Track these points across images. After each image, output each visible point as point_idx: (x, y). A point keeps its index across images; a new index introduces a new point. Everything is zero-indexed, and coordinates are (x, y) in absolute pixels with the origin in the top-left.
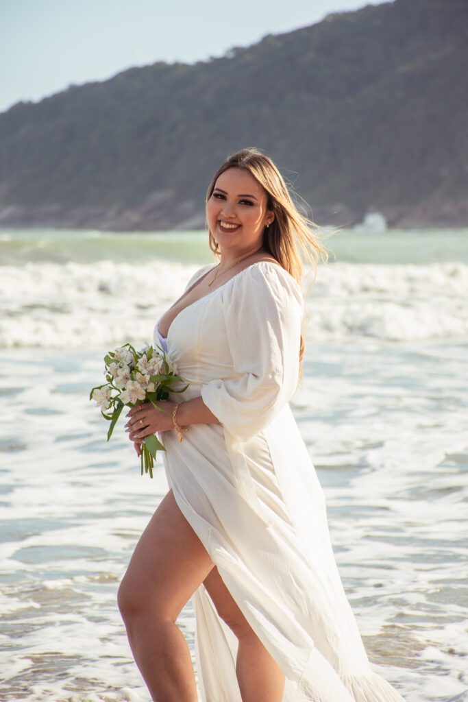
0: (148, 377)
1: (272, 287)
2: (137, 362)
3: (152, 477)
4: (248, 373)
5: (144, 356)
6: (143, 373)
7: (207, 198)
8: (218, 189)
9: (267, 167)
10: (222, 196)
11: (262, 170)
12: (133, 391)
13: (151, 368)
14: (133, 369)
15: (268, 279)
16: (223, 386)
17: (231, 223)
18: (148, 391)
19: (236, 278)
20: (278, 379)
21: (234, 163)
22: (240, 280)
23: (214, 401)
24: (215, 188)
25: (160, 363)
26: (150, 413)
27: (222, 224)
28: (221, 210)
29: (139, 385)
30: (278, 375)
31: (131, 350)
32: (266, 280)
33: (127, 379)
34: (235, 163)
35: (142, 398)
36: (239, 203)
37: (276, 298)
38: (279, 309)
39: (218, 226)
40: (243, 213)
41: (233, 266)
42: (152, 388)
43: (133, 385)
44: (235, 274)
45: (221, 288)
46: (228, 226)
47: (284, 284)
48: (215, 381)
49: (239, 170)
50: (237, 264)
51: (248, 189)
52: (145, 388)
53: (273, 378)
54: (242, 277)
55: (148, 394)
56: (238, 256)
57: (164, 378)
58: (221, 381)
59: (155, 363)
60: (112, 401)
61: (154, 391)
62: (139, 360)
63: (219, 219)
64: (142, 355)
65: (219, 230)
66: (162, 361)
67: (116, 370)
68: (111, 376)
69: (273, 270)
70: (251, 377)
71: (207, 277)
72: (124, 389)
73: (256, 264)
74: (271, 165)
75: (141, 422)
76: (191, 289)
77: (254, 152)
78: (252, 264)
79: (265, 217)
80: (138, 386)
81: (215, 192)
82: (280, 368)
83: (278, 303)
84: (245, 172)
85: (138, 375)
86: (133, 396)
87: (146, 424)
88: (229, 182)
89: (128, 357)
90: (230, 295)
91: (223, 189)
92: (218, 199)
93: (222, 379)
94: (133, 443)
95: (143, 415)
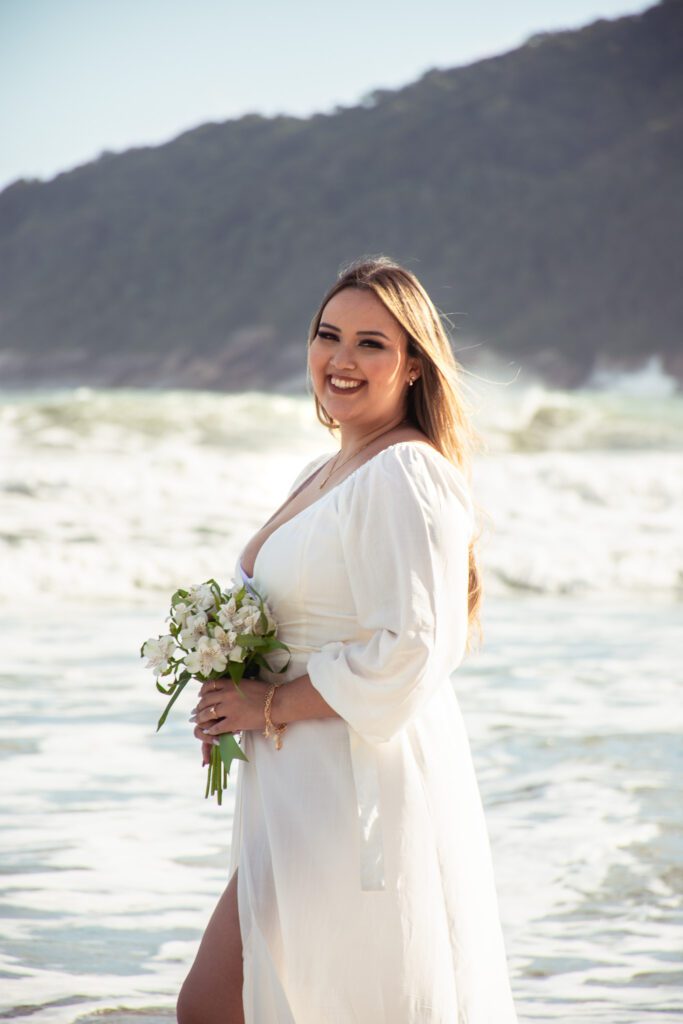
0: (232, 636)
1: (416, 485)
2: (219, 609)
3: (220, 803)
4: (382, 630)
5: (232, 602)
6: (226, 628)
7: (309, 341)
8: (325, 325)
9: (406, 285)
10: (331, 336)
11: (398, 291)
12: (208, 655)
13: (240, 621)
14: (212, 620)
15: (410, 472)
16: (341, 654)
17: (348, 379)
18: (232, 659)
19: (359, 472)
20: (426, 639)
21: (350, 282)
22: (365, 477)
23: (328, 679)
24: (321, 322)
25: (257, 616)
26: (227, 697)
27: (336, 382)
28: (331, 358)
29: (218, 646)
30: (427, 631)
31: (214, 589)
32: (406, 472)
33: (201, 634)
34: (351, 280)
35: (221, 668)
36: (360, 345)
37: (422, 503)
38: (427, 520)
39: (327, 384)
40: (367, 361)
41: (356, 454)
42: (237, 655)
43: (209, 645)
44: (359, 467)
45: (335, 491)
46: (342, 384)
47: (436, 479)
48: (333, 646)
49: (357, 291)
50: (361, 450)
51: (372, 321)
52: (226, 654)
53: (418, 636)
54: (368, 469)
55: (231, 664)
56: (364, 436)
57: (260, 642)
58: (342, 644)
59: (248, 614)
60: (173, 664)
61: (241, 661)
62: (222, 606)
63: (329, 372)
64: (228, 598)
65: (329, 391)
66: (259, 613)
67: (186, 615)
68: (177, 627)
69: (418, 456)
70: (385, 636)
71: (318, 475)
72: (194, 650)
73: (391, 448)
74: (412, 283)
75: (212, 710)
76: (295, 495)
77: (384, 262)
78: (386, 447)
79: (405, 369)
80: (216, 647)
81: (321, 329)
82: (429, 618)
83: (427, 511)
84: (367, 294)
85: (218, 631)
86: (206, 663)
87: (221, 715)
88: (344, 313)
89: (207, 597)
90: (348, 500)
91: (332, 324)
92: (325, 340)
93: (344, 642)
94: (200, 743)
95: (217, 698)
